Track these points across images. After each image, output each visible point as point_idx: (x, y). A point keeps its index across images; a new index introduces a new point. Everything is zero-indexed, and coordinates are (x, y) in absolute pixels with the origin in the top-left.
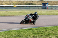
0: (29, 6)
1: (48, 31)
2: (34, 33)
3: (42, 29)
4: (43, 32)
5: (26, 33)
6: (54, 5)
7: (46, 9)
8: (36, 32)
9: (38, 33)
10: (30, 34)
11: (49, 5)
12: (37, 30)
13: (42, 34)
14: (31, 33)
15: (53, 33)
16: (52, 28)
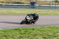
0: (17, 4)
1: (35, 32)
2: (21, 33)
3: (29, 29)
4: (30, 32)
5: (13, 33)
6: (42, 4)
7: (34, 8)
8: (23, 32)
9: (25, 33)
10: (16, 34)
11: (37, 4)
12: (24, 30)
13: (29, 34)
14: (18, 33)
15: (41, 33)
16: (39, 28)
